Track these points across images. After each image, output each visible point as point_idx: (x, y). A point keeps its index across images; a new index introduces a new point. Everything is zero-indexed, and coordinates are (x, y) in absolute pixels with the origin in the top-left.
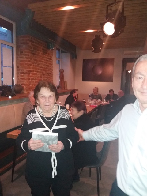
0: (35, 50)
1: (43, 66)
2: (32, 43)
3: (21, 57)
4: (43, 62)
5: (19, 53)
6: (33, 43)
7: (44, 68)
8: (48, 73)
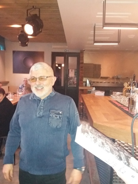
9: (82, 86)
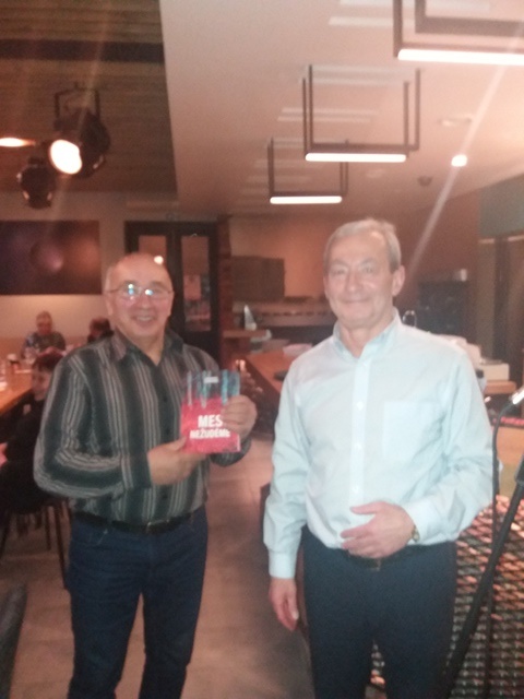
9: (232, 328)
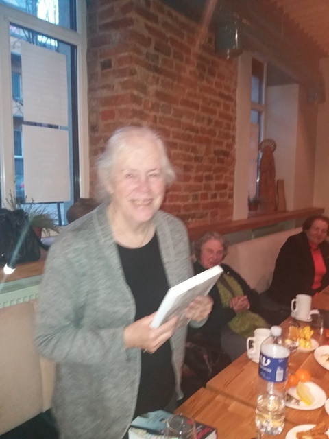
0: (162, 56)
1: (199, 125)
2: (149, 23)
3: (104, 87)
4: (196, 106)
5: (98, 69)
6: (154, 25)
7: (203, 130)
8: (215, 152)
